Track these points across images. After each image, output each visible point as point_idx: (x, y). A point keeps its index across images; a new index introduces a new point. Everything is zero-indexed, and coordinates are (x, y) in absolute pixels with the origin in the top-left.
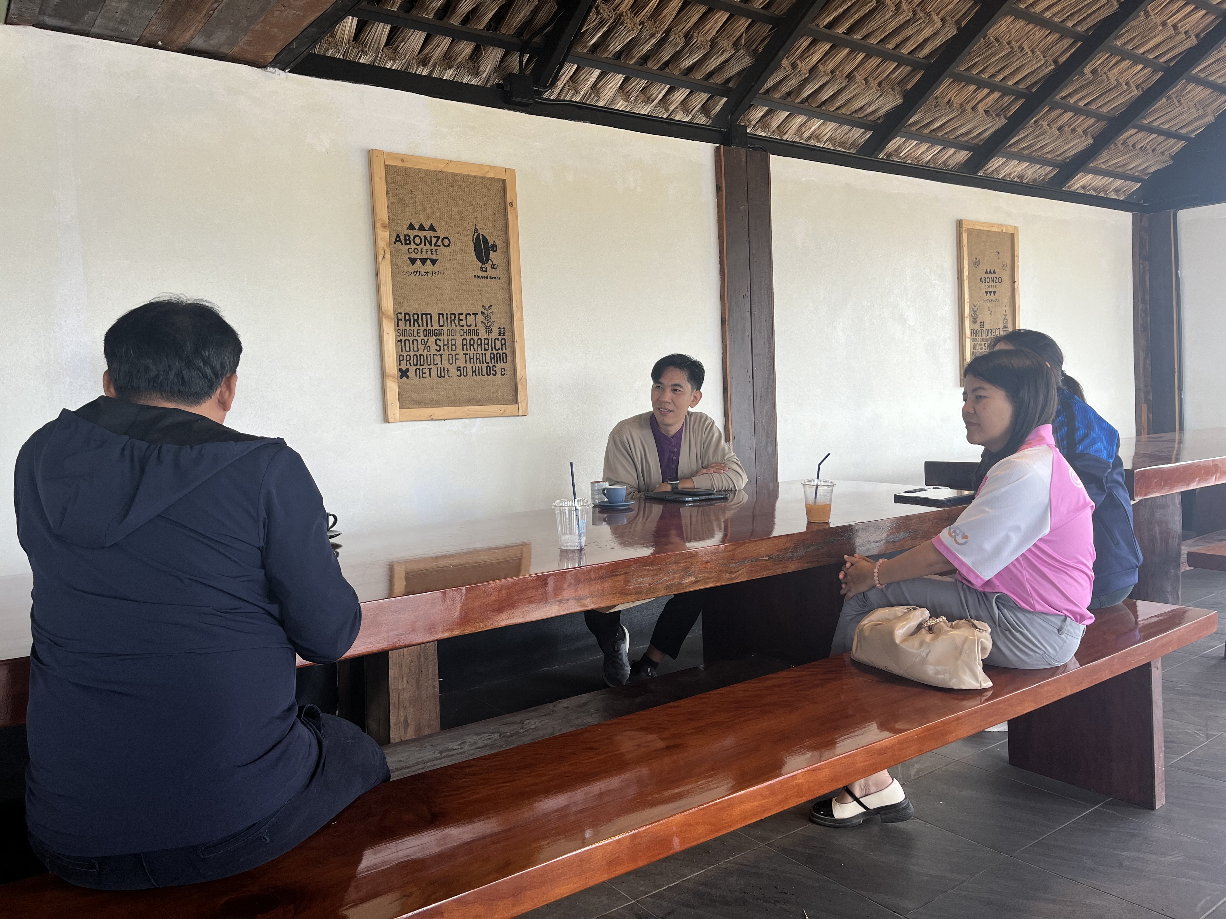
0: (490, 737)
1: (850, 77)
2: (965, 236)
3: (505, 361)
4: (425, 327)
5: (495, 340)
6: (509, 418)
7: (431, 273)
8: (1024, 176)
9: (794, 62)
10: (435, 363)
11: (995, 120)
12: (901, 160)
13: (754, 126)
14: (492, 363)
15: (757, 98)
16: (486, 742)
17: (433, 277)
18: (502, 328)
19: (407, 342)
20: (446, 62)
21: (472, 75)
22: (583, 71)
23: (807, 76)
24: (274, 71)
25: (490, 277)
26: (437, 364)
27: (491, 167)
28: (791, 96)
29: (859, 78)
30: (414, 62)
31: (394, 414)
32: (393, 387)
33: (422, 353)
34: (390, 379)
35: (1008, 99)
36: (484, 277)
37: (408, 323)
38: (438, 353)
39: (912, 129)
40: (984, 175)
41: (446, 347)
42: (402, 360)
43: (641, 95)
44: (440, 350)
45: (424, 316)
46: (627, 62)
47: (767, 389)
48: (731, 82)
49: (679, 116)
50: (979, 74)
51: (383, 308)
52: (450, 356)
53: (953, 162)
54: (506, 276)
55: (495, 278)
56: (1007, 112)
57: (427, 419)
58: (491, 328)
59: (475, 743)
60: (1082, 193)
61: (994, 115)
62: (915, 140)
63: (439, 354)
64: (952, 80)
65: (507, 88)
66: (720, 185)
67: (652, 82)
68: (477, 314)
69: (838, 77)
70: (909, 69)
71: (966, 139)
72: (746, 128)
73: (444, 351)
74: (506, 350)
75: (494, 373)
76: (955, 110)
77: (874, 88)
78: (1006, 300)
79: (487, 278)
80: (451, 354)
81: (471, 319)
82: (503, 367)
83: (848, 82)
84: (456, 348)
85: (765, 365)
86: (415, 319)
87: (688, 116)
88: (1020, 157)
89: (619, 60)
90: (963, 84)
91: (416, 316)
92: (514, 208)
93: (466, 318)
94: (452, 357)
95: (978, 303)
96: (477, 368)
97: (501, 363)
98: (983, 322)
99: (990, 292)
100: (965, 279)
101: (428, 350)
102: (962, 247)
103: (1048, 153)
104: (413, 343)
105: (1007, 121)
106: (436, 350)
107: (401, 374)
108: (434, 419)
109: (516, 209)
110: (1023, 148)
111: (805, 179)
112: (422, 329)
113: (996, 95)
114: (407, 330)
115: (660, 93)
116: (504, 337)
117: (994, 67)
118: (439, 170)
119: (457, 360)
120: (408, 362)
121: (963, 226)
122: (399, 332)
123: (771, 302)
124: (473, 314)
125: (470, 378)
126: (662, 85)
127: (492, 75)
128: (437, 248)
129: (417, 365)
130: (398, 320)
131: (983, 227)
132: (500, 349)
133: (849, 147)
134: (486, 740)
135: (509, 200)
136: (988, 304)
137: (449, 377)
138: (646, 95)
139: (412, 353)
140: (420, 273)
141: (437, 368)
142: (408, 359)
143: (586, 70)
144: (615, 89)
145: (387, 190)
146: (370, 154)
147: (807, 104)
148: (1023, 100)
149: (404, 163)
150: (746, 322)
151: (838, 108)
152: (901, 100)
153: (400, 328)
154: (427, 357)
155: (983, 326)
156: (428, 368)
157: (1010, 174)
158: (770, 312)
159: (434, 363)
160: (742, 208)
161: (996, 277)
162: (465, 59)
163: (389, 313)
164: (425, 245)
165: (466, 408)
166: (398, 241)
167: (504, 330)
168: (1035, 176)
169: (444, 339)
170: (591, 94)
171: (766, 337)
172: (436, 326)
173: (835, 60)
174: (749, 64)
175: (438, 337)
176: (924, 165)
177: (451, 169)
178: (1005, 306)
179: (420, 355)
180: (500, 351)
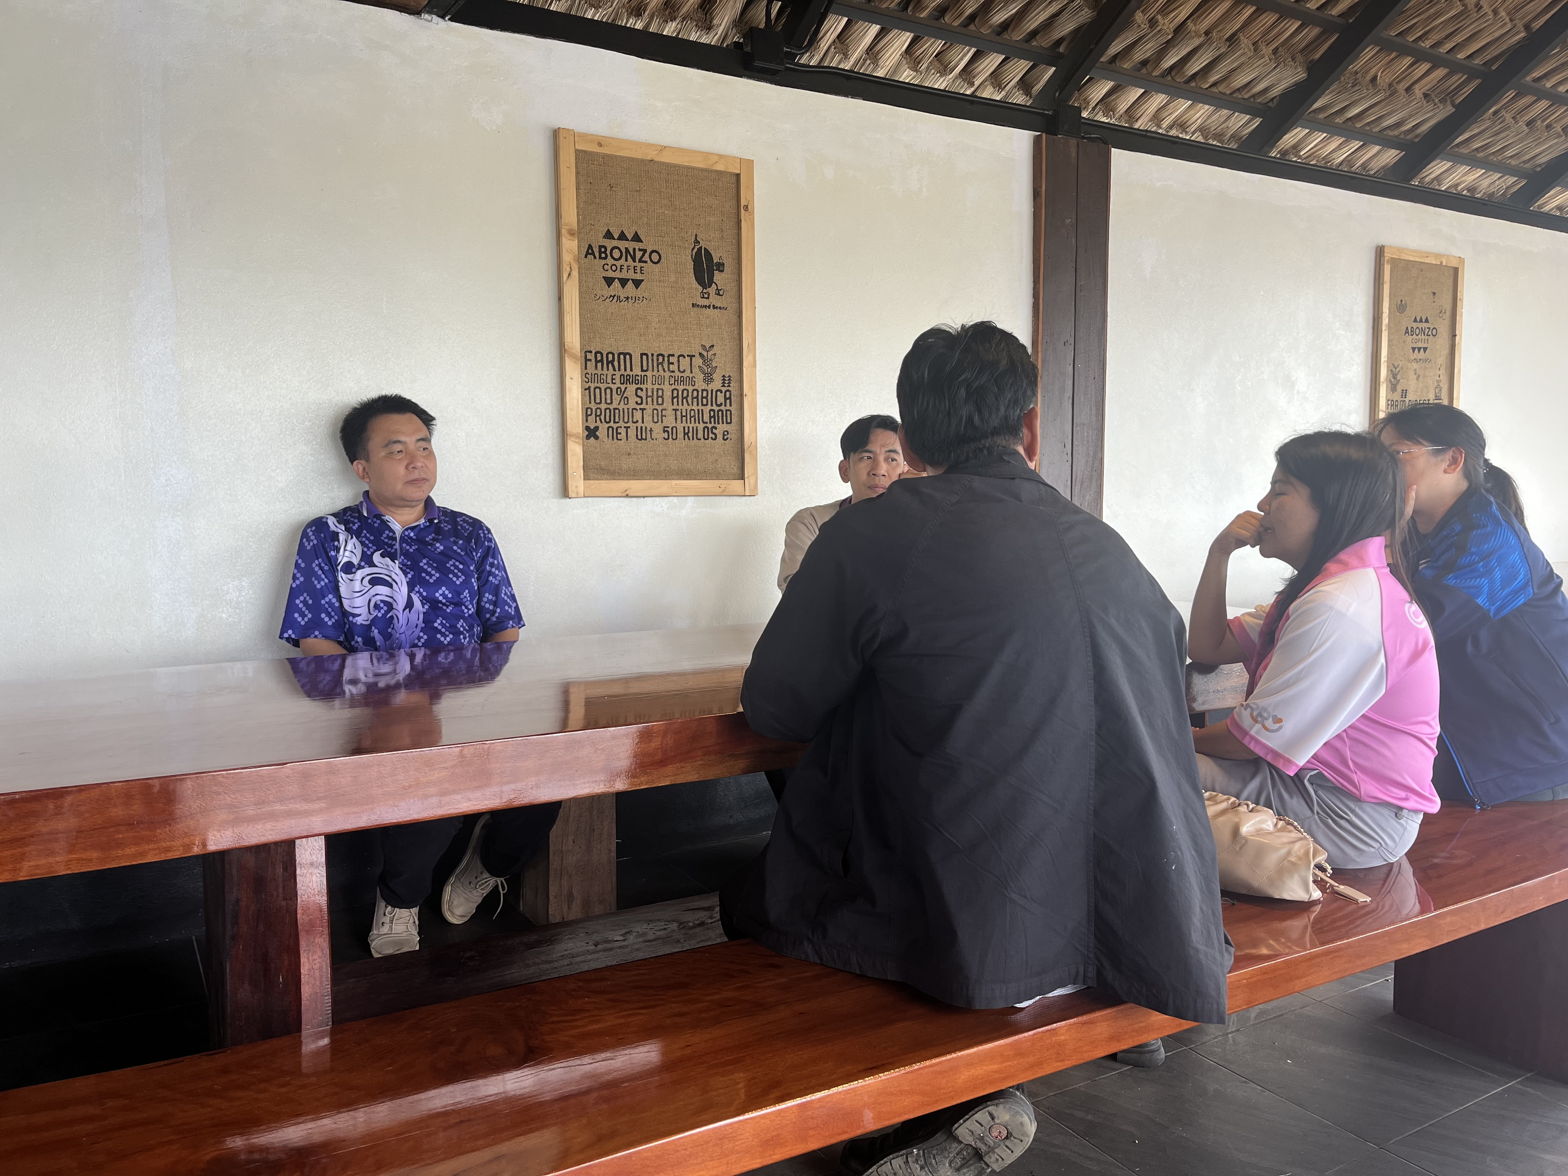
0: (667, 927)
1: (1232, 40)
2: (1387, 269)
3: (729, 421)
4: (622, 372)
5: (717, 391)
6: (732, 498)
7: (634, 299)
8: (1476, 189)
9: (1154, 17)
10: (635, 421)
11: (1438, 107)
12: (1302, 160)
13: (1094, 109)
14: (711, 423)
15: (1098, 68)
16: (659, 933)
17: (636, 304)
18: (727, 376)
19: (598, 391)
20: (667, 12)
21: (701, 30)
22: (855, 28)
23: (1170, 37)
24: (430, 18)
25: (714, 306)
26: (637, 421)
27: (721, 156)
28: (1148, 66)
29: (1245, 42)
30: (624, 10)
31: (577, 487)
32: (576, 450)
33: (617, 407)
34: (573, 439)
35: (1457, 79)
36: (706, 307)
37: (599, 365)
38: (638, 407)
39: (1320, 117)
40: (1420, 185)
41: (649, 399)
42: (590, 415)
43: (936, 63)
44: (641, 403)
45: (622, 356)
46: (917, 15)
47: (1092, 471)
48: (1061, 46)
49: (988, 93)
50: (1418, 42)
51: (566, 343)
52: (655, 412)
53: (1376, 165)
54: (735, 305)
55: (720, 308)
56: (1455, 97)
57: (620, 495)
58: (711, 375)
59: (644, 934)
60: (1558, 216)
61: (1437, 101)
62: (1323, 132)
63: (640, 409)
64: (1377, 49)
65: (748, 49)
66: (1039, 189)
67: (951, 44)
68: (694, 356)
69: (1214, 40)
70: (1316, 31)
71: (1396, 133)
72: (1079, 110)
73: (647, 404)
74: (731, 406)
75: (714, 436)
76: (1382, 92)
77: (1267, 57)
78: (1442, 359)
79: (709, 307)
80: (657, 410)
81: (685, 363)
82: (725, 429)
83: (1229, 47)
84: (663, 401)
85: (1090, 439)
86: (609, 360)
87: (1000, 93)
88: (1473, 161)
89: (905, 12)
90: (1394, 55)
91: (610, 356)
92: (750, 213)
93: (679, 361)
94: (658, 413)
95: (1401, 363)
96: (691, 429)
97: (723, 423)
98: (1406, 390)
99: (1419, 349)
100: (1384, 328)
101: (626, 403)
102: (1383, 284)
103: (1511, 157)
104: (606, 392)
105: (1454, 110)
106: (637, 403)
107: (587, 433)
108: (630, 494)
109: (752, 214)
110: (1477, 149)
111: (1160, 183)
112: (618, 374)
113: (1440, 72)
114: (598, 375)
115: (962, 59)
116: (730, 388)
117: (1438, 33)
118: (649, 158)
119: (664, 418)
120: (598, 418)
121: (1385, 254)
122: (587, 377)
123: (1102, 352)
124: (688, 356)
125: (681, 442)
126: (964, 48)
127: (730, 31)
128: (642, 264)
129: (610, 422)
130: (586, 360)
131: (1414, 256)
132: (723, 405)
133: (1228, 141)
134: (660, 930)
135: (743, 203)
136: (1415, 366)
137: (653, 439)
138: (942, 63)
139: (603, 406)
140: (619, 297)
141: (637, 427)
142: (598, 413)
143: (860, 25)
144: (900, 53)
145: (578, 184)
146: (556, 134)
147: (1169, 78)
148: (1478, 81)
149: (601, 148)
150: (1067, 378)
151: (1214, 84)
152: (1304, 75)
153: (589, 371)
154: (624, 412)
155: (1406, 395)
156: (625, 427)
157: (1457, 185)
158: (1102, 366)
159: (633, 420)
160: (1068, 221)
161: (1429, 328)
162: (694, 8)
163: (574, 351)
164: (626, 260)
165: (674, 482)
166: (590, 254)
167: (729, 380)
168: (1492, 189)
169: (647, 389)
170: (865, 60)
171: (1093, 399)
172: (637, 371)
173: (1212, 15)
174: (1088, 18)
175: (639, 386)
176: (1334, 167)
177: (665, 158)
178: (1439, 370)
179: (615, 409)
180: (723, 408)
